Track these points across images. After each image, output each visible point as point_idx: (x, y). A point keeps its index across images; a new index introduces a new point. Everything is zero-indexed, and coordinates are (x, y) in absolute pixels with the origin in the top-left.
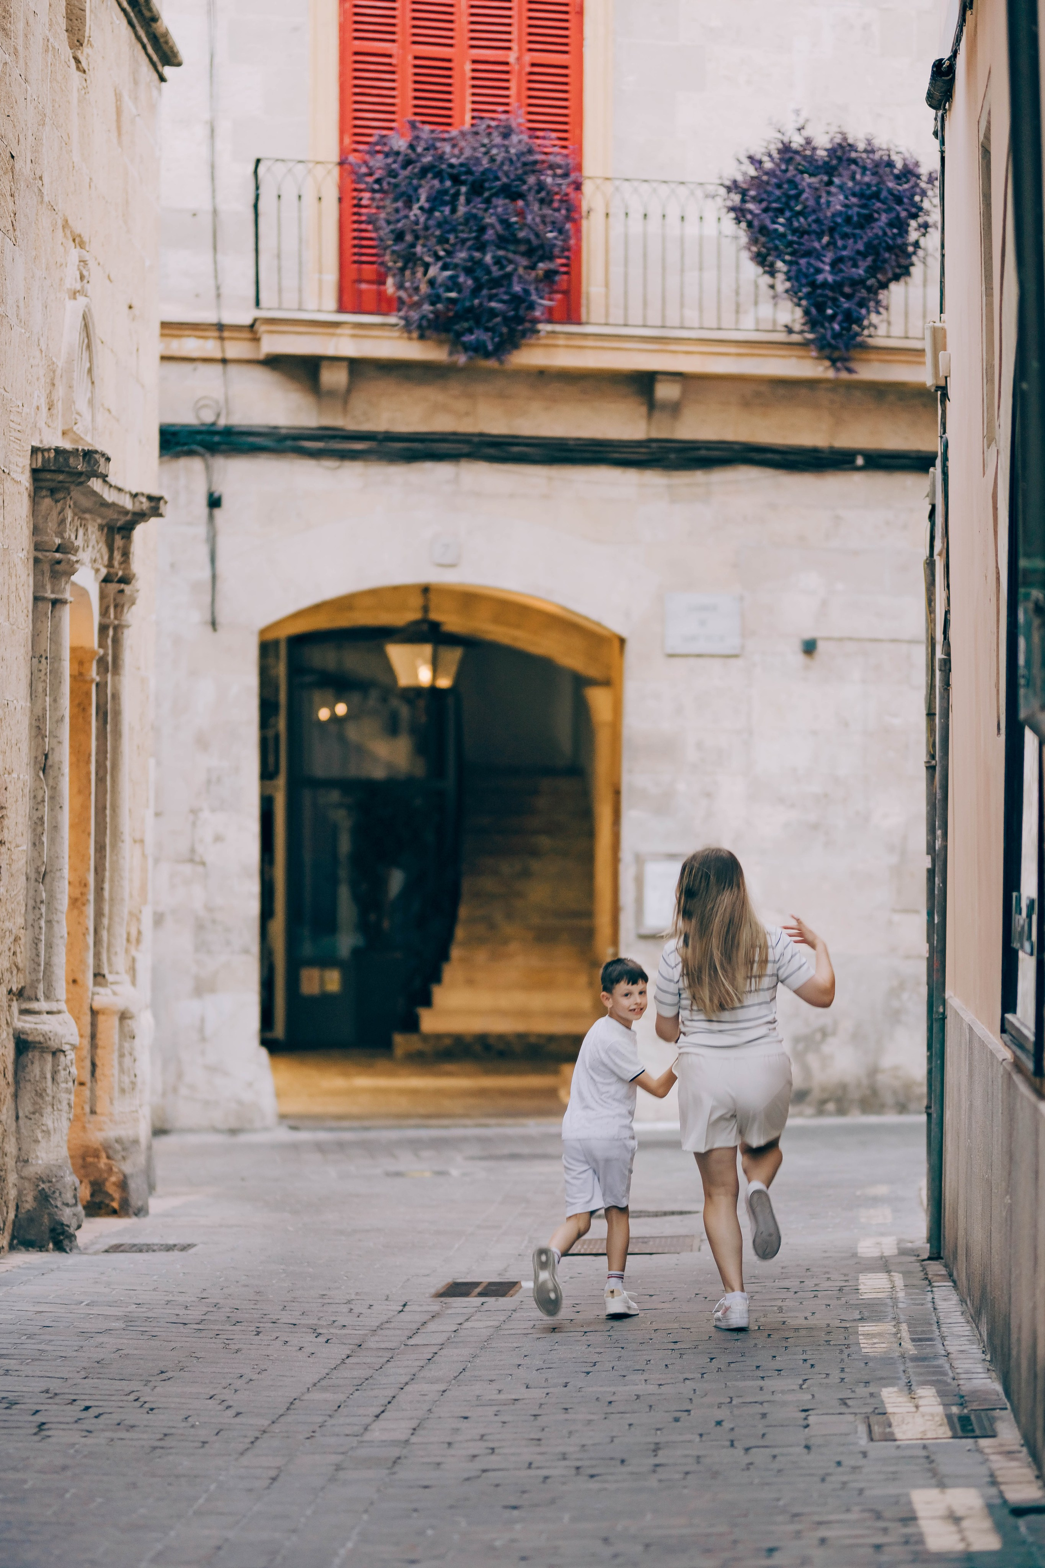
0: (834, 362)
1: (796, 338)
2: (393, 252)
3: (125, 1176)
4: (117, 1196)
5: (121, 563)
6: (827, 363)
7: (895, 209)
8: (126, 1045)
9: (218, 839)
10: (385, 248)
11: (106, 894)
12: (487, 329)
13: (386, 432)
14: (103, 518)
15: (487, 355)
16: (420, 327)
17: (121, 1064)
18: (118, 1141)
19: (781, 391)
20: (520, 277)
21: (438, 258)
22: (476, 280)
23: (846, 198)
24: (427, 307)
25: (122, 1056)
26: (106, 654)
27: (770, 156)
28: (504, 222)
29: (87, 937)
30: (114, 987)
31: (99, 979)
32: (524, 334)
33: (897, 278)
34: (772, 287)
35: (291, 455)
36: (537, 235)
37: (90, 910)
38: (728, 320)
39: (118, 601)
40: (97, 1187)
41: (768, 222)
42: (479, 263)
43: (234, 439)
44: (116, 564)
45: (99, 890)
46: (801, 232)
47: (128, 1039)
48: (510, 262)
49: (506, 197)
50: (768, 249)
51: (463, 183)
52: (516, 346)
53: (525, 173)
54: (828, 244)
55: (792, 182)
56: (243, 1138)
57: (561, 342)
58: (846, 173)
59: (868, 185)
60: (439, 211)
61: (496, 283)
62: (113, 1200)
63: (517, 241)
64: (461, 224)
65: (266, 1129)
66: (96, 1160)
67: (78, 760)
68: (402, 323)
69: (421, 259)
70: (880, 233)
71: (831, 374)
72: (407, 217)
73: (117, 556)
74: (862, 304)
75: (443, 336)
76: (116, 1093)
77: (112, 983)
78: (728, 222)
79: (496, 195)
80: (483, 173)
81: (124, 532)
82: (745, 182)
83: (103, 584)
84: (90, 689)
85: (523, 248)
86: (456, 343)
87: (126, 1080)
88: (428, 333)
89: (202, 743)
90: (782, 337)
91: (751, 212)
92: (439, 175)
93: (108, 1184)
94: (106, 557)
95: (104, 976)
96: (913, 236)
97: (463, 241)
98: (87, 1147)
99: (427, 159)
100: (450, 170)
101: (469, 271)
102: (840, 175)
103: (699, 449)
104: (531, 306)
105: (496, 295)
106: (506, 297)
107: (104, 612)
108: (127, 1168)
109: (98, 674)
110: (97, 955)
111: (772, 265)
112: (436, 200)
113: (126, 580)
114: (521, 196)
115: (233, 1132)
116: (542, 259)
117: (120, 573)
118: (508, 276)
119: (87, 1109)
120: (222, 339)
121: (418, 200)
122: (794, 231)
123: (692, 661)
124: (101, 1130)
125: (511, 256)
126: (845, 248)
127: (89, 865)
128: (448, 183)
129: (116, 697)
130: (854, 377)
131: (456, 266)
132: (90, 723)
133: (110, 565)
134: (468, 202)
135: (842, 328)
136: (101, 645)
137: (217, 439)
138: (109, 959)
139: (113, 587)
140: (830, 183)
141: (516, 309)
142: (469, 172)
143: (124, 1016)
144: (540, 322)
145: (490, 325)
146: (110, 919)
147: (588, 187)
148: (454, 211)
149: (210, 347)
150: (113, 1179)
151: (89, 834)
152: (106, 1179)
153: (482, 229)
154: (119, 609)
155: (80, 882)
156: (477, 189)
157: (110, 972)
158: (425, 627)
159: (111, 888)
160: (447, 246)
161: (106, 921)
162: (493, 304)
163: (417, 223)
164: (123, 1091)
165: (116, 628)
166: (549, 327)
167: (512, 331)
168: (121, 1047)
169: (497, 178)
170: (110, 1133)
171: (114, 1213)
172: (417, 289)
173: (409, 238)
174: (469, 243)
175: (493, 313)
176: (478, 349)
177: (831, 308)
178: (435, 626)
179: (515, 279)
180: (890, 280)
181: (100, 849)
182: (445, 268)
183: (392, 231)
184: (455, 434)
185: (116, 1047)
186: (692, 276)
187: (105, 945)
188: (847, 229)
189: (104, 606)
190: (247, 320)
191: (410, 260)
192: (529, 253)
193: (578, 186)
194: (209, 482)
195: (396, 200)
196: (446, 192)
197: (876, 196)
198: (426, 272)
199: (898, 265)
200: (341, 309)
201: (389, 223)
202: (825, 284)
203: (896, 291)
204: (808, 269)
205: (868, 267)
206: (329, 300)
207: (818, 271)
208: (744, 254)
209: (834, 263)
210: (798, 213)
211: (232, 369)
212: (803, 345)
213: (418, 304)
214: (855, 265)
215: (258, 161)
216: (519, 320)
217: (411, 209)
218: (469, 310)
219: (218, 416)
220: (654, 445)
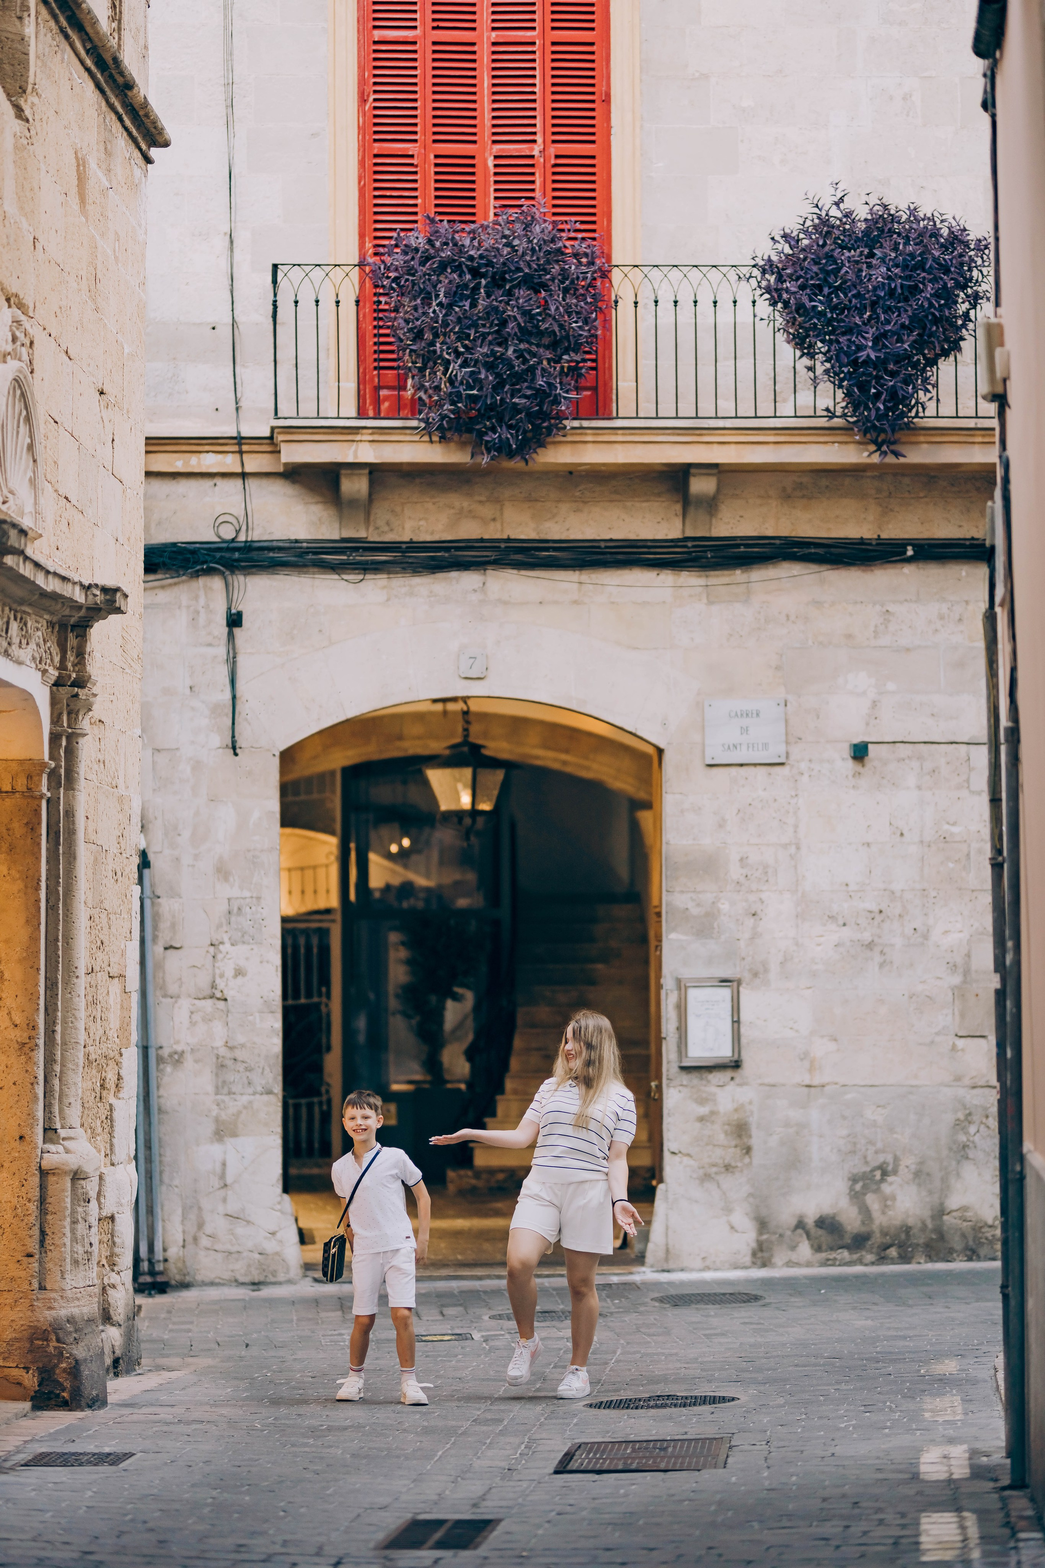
0: (879, 447)
1: (837, 422)
2: (411, 351)
3: (77, 1361)
4: (67, 1384)
5: (74, 665)
6: (873, 448)
7: (941, 279)
8: (80, 1209)
9: (239, 973)
10: (404, 348)
11: (58, 1037)
12: (510, 427)
13: (411, 542)
14: (52, 613)
15: (511, 455)
16: (440, 428)
17: (73, 1231)
18: (71, 1320)
19: (824, 482)
20: (543, 369)
21: (458, 354)
22: (498, 375)
23: (889, 270)
24: (448, 406)
25: (74, 1222)
26: (58, 766)
27: (806, 232)
28: (526, 313)
29: (36, 1086)
30: (65, 1143)
31: (50, 1134)
32: (549, 433)
33: (946, 354)
35: (311, 570)
36: (561, 326)
37: (40, 1056)
38: (766, 408)
39: (72, 707)
40: (46, 1375)
41: (805, 299)
42: (502, 358)
43: (254, 555)
44: (69, 665)
45: (50, 1032)
46: (841, 309)
47: (82, 1203)
48: (534, 355)
49: (528, 289)
50: (807, 330)
51: (483, 276)
52: (542, 445)
53: (548, 262)
54: (870, 319)
55: (830, 257)
56: (268, 1292)
57: (589, 437)
58: (887, 244)
59: (912, 255)
60: (459, 307)
61: (518, 378)
62: (63, 1390)
63: (541, 334)
64: (480, 318)
65: (290, 1282)
66: (45, 1343)
67: (26, 887)
68: (423, 425)
69: (441, 357)
70: (926, 305)
71: (876, 458)
72: (425, 314)
73: (71, 657)
74: (909, 382)
75: (466, 436)
76: (68, 1267)
77: (64, 1139)
78: (764, 306)
79: (518, 286)
80: (504, 264)
81: (78, 631)
82: (781, 260)
83: (55, 688)
84: (40, 806)
85: (546, 341)
86: (479, 444)
87: (80, 1249)
88: (449, 435)
89: (222, 872)
90: (822, 422)
91: (787, 291)
92: (458, 268)
93: (57, 1371)
94: (57, 659)
95: (56, 1130)
96: (962, 308)
97: (484, 336)
98: (36, 1328)
99: (447, 253)
100: (469, 263)
101: (490, 367)
102: (881, 247)
103: (738, 546)
104: (556, 401)
105: (519, 391)
106: (529, 392)
107: (56, 720)
108: (80, 1352)
109: (48, 790)
110: (48, 1107)
111: (811, 346)
112: (456, 295)
113: (81, 683)
114: (544, 286)
115: (257, 1285)
116: (566, 351)
117: (74, 675)
118: (532, 370)
119: (36, 1285)
120: (241, 452)
121: (437, 296)
122: (833, 309)
123: (734, 770)
124: (50, 1308)
125: (534, 349)
126: (888, 322)
127: (38, 1005)
128: (468, 277)
129: (70, 814)
130: (903, 460)
131: (477, 361)
132: (39, 844)
133: (62, 667)
134: (488, 295)
135: (887, 409)
136: (51, 758)
137: (237, 555)
138: (61, 1111)
139: (65, 692)
140: (872, 255)
141: (540, 405)
142: (490, 264)
143: (77, 1176)
144: (567, 419)
145: (513, 422)
146: (63, 1065)
147: (616, 275)
148: (473, 305)
149: (230, 463)
150: (64, 1365)
151: (38, 969)
152: (56, 1366)
153: (504, 323)
154: (73, 716)
155: (28, 1025)
156: (497, 282)
157: (63, 1127)
158: (465, 749)
159: (64, 1030)
160: (467, 342)
161: (57, 1068)
162: (516, 400)
163: (435, 319)
164: (76, 1262)
165: (69, 737)
166: (576, 423)
167: (537, 428)
168: (73, 1212)
169: (519, 269)
170: (63, 1311)
171: (66, 1405)
172: (437, 388)
173: (428, 336)
174: (490, 338)
175: (516, 409)
176: (503, 449)
177: (875, 388)
178: (476, 749)
179: (538, 372)
180: (937, 357)
181: (51, 985)
182: (465, 364)
183: (410, 330)
184: (482, 540)
185: (68, 1212)
186: (726, 366)
187: (57, 1095)
188: (891, 303)
189: (55, 715)
190: (266, 431)
191: (429, 359)
192: (554, 345)
193: (605, 273)
194: (229, 601)
195: (414, 298)
196: (466, 286)
197: (921, 266)
198: (447, 369)
199: (947, 340)
200: (361, 414)
201: (407, 321)
202: (867, 362)
203: (945, 367)
204: (849, 347)
205: (915, 341)
206: (350, 408)
207: (860, 348)
208: (781, 337)
209: (876, 340)
210: (838, 288)
211: (252, 483)
212: (846, 430)
213: (439, 405)
214: (900, 340)
215: (275, 267)
216: (544, 415)
217: (429, 305)
218: (492, 407)
219: (238, 532)
220: (690, 544)
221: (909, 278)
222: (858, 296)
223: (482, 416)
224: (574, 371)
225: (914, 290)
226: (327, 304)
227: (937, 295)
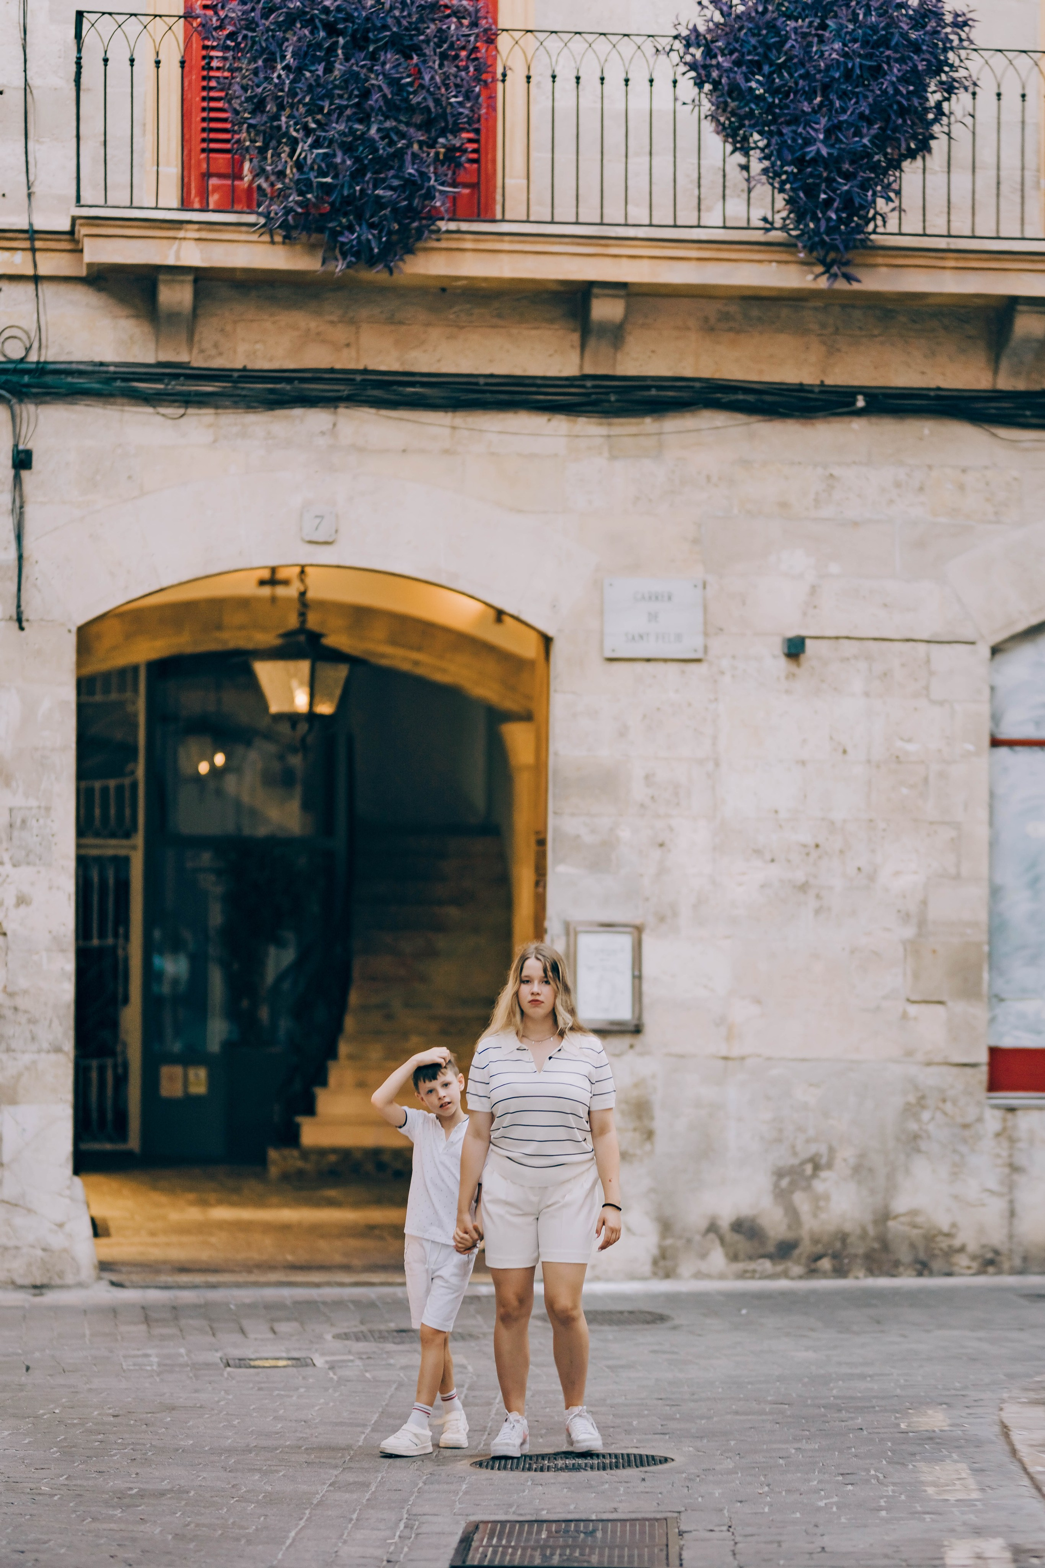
0: (828, 267)
1: (776, 235)
2: (250, 126)
6: (820, 269)
7: (911, 58)
9: (22, 901)
10: (241, 124)
12: (372, 226)
13: (244, 369)
15: (372, 261)
16: (284, 225)
19: (755, 312)
20: (415, 156)
21: (308, 131)
22: (357, 160)
23: (845, 45)
24: (294, 197)
28: (394, 83)
32: (419, 236)
33: (912, 155)
34: (746, 168)
35: (119, 400)
36: (437, 102)
38: (687, 216)
41: (740, 79)
42: (363, 137)
43: (49, 379)
46: (783, 92)
48: (403, 136)
49: (397, 52)
50: (741, 119)
51: (341, 33)
52: (410, 251)
53: (421, 20)
54: (821, 105)
55: (772, 27)
56: (50, 1298)
57: (468, 245)
58: (843, 13)
59: (874, 28)
60: (311, 71)
61: (382, 164)
63: (412, 109)
64: (336, 87)
65: (80, 1285)
68: (262, 221)
69: (286, 134)
70: (891, 91)
71: (823, 283)
72: (268, 79)
74: (865, 186)
75: (315, 237)
78: (687, 87)
79: (385, 48)
80: (367, 19)
82: (709, 30)
85: (418, 119)
86: (332, 247)
88: (294, 234)
89: (3, 775)
90: (758, 236)
91: (718, 66)
92: (310, 22)
96: (933, 99)
97: (341, 109)
100: (323, 17)
101: (348, 149)
102: (836, 16)
103: (648, 388)
104: (429, 195)
105: (384, 180)
106: (396, 183)
111: (745, 139)
112: (305, 56)
114: (417, 49)
115: (38, 1288)
116: (443, 133)
118: (399, 155)
121: (283, 57)
122: (774, 92)
123: (639, 667)
125: (403, 127)
126: (844, 110)
128: (322, 34)
130: (856, 286)
131: (331, 142)
134: (347, 59)
135: (840, 219)
137: (26, 379)
140: (824, 26)
142: (349, 18)
144: (442, 219)
145: (375, 219)
147: (504, 42)
148: (329, 70)
149: (17, 261)
153: (366, 94)
156: (358, 42)
158: (302, 638)
160: (319, 117)
162: (379, 192)
163: (280, 86)
166: (453, 226)
167: (404, 230)
169: (385, 27)
172: (281, 174)
173: (271, 107)
174: (349, 112)
175: (379, 203)
176: (361, 254)
177: (825, 193)
178: (315, 638)
179: (408, 158)
180: (904, 157)
182: (316, 144)
183: (249, 99)
184: (332, 370)
186: (638, 163)
188: (847, 87)
190: (65, 225)
191: (272, 136)
192: (426, 125)
193: (490, 38)
194: (16, 436)
195: (254, 59)
196: (319, 46)
197: (885, 42)
198: (293, 151)
199: (914, 137)
200: (185, 205)
201: (245, 88)
202: (817, 159)
203: (911, 171)
204: (794, 140)
205: (875, 137)
206: (171, 196)
207: (808, 141)
208: (708, 127)
209: (829, 132)
210: (781, 67)
211: (46, 289)
212: (787, 246)
213: (282, 195)
214: (858, 133)
215: (80, 15)
216: (412, 213)
217: (274, 69)
218: (348, 201)
219: (28, 350)
220: (589, 384)
221: (870, 56)
222: (806, 76)
223: (336, 211)
224: (452, 156)
225: (877, 72)
226: (144, 65)
227: (904, 79)
